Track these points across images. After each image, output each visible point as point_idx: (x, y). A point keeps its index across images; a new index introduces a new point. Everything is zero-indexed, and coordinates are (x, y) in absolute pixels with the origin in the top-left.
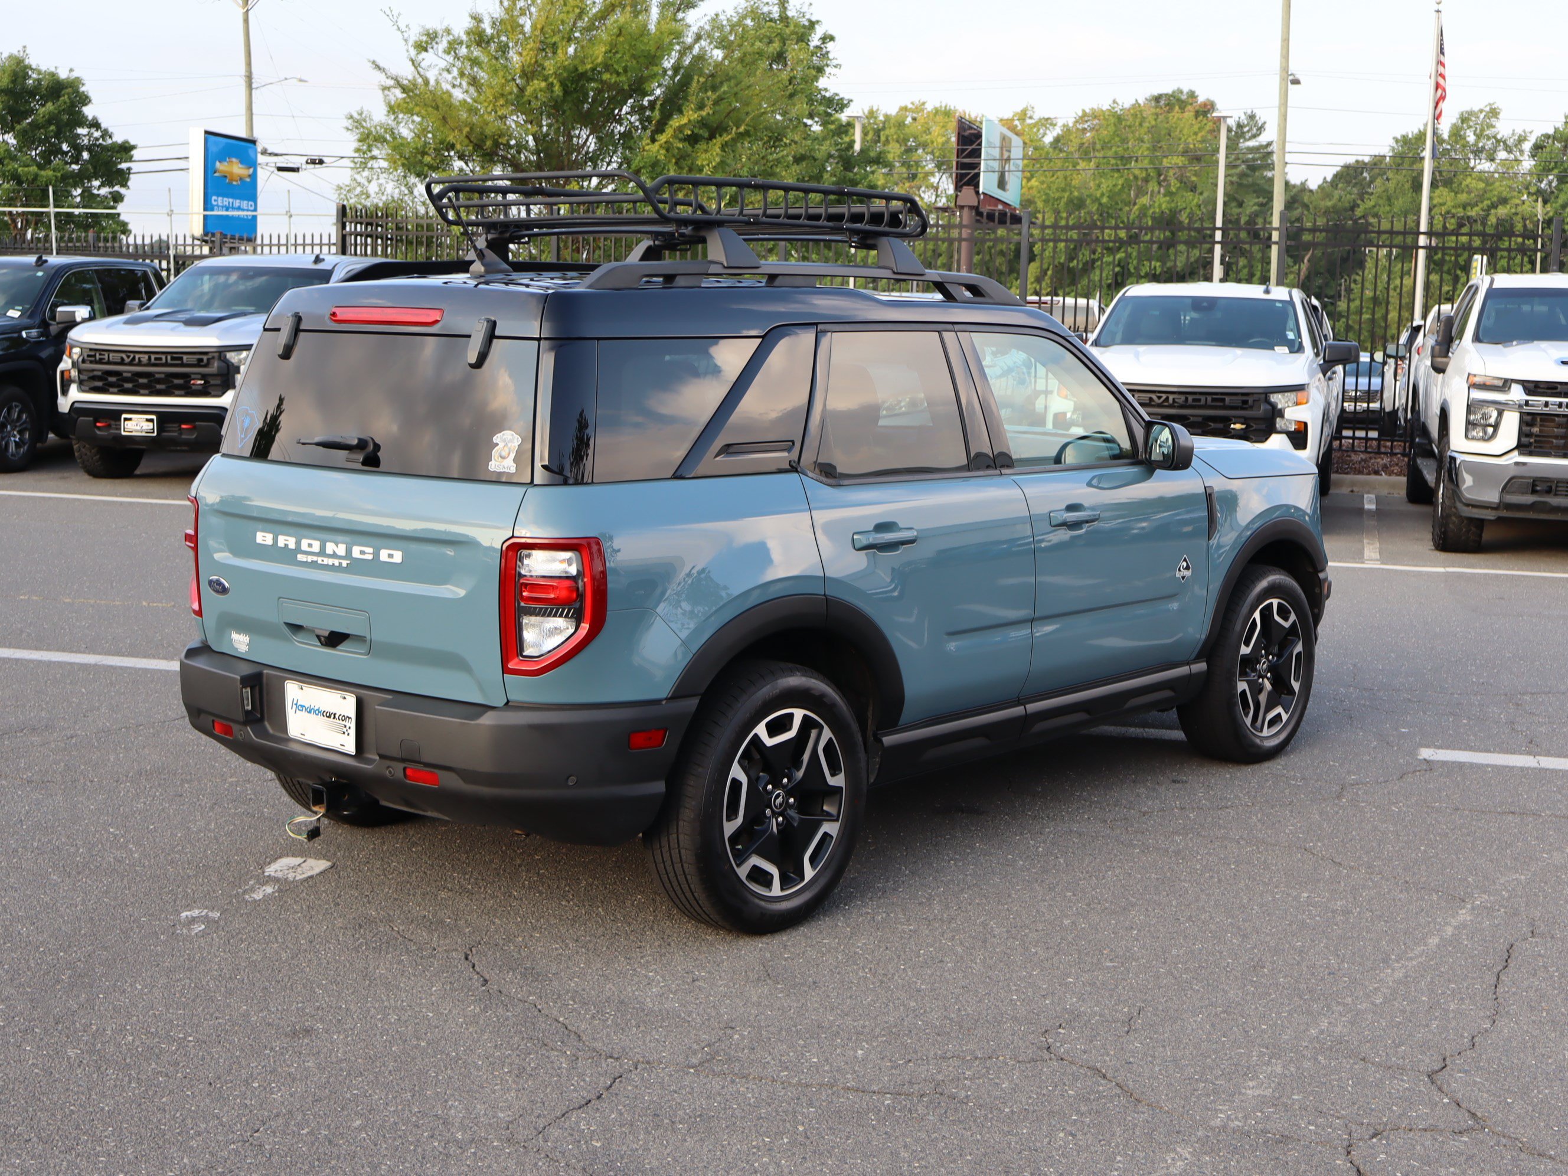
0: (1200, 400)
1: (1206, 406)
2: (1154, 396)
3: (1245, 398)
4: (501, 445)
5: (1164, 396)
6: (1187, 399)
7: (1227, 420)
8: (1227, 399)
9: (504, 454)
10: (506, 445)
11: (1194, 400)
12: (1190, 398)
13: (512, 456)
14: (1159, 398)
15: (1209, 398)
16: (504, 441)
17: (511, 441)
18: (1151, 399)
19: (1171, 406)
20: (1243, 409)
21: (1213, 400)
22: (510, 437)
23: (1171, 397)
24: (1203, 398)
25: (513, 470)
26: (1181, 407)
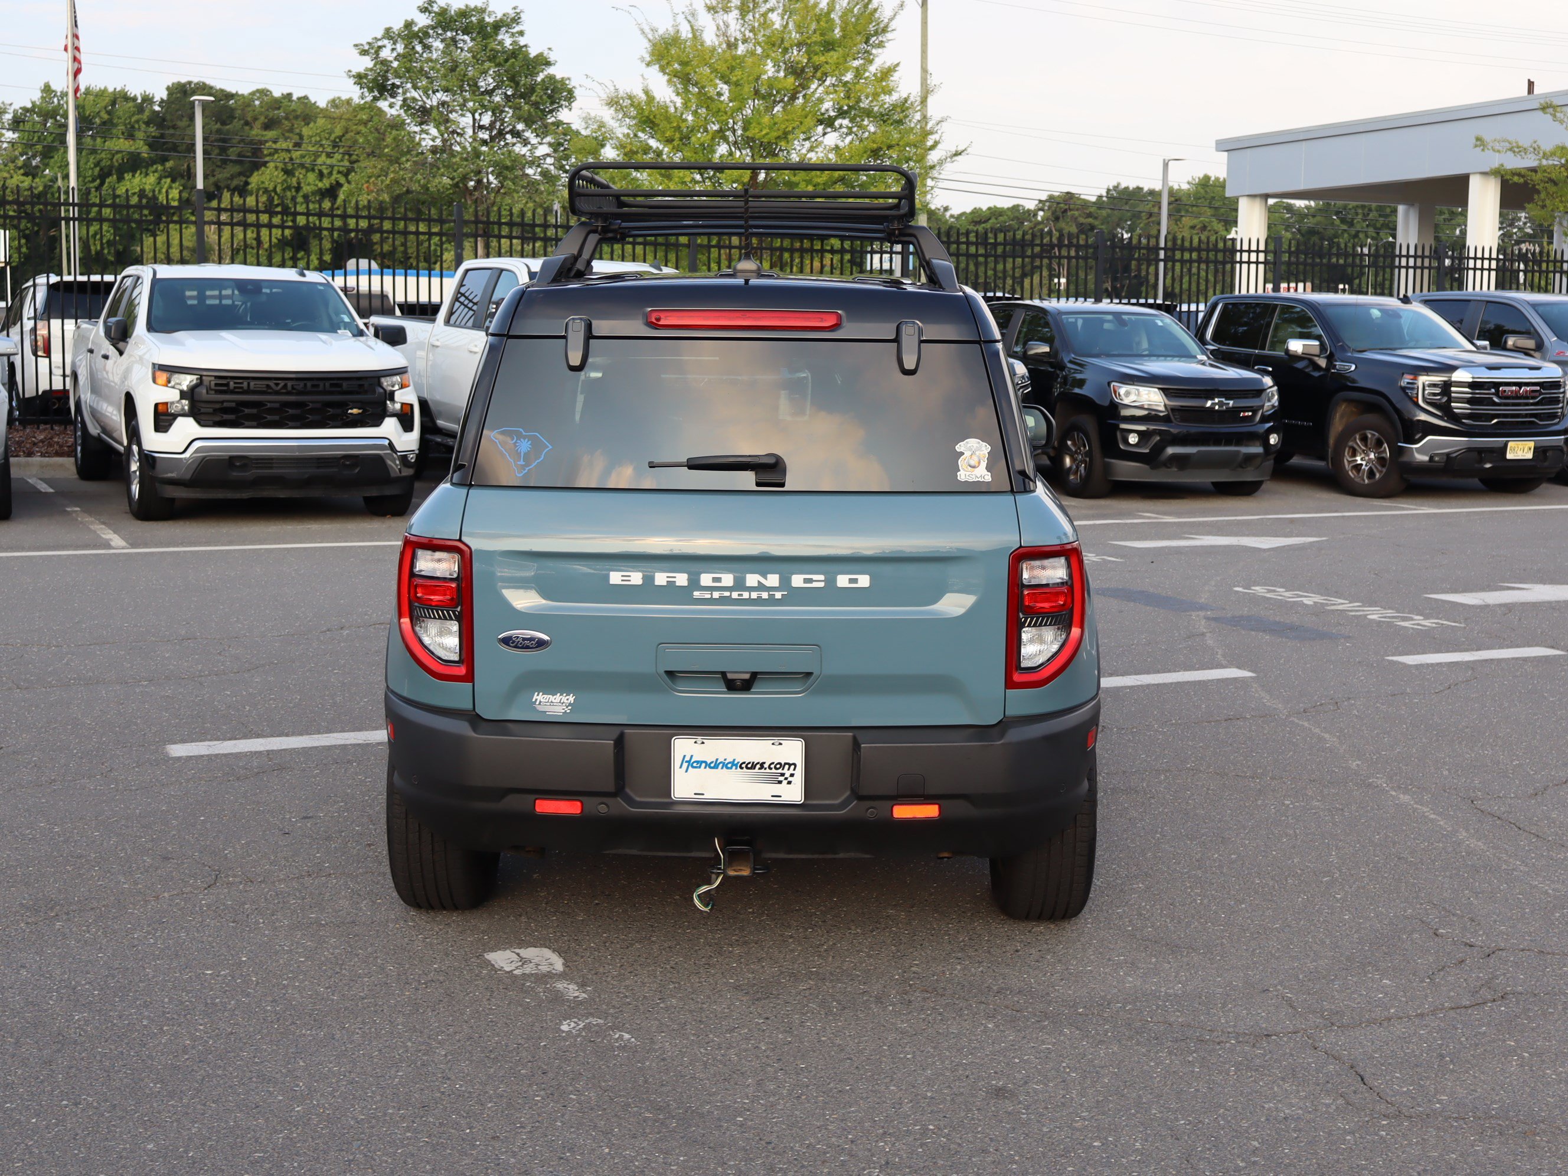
0: (317, 386)
1: (325, 392)
2: (271, 383)
3: (361, 382)
4: (967, 454)
5: (282, 383)
6: (305, 385)
7: (345, 406)
8: (345, 384)
9: (972, 463)
10: (973, 453)
11: (313, 386)
12: (309, 384)
13: (984, 464)
14: (277, 385)
15: (327, 384)
16: (970, 449)
17: (979, 449)
18: (268, 386)
19: (288, 393)
20: (358, 393)
21: (332, 385)
22: (975, 445)
23: (290, 384)
24: (321, 384)
25: (988, 478)
26: (300, 393)
